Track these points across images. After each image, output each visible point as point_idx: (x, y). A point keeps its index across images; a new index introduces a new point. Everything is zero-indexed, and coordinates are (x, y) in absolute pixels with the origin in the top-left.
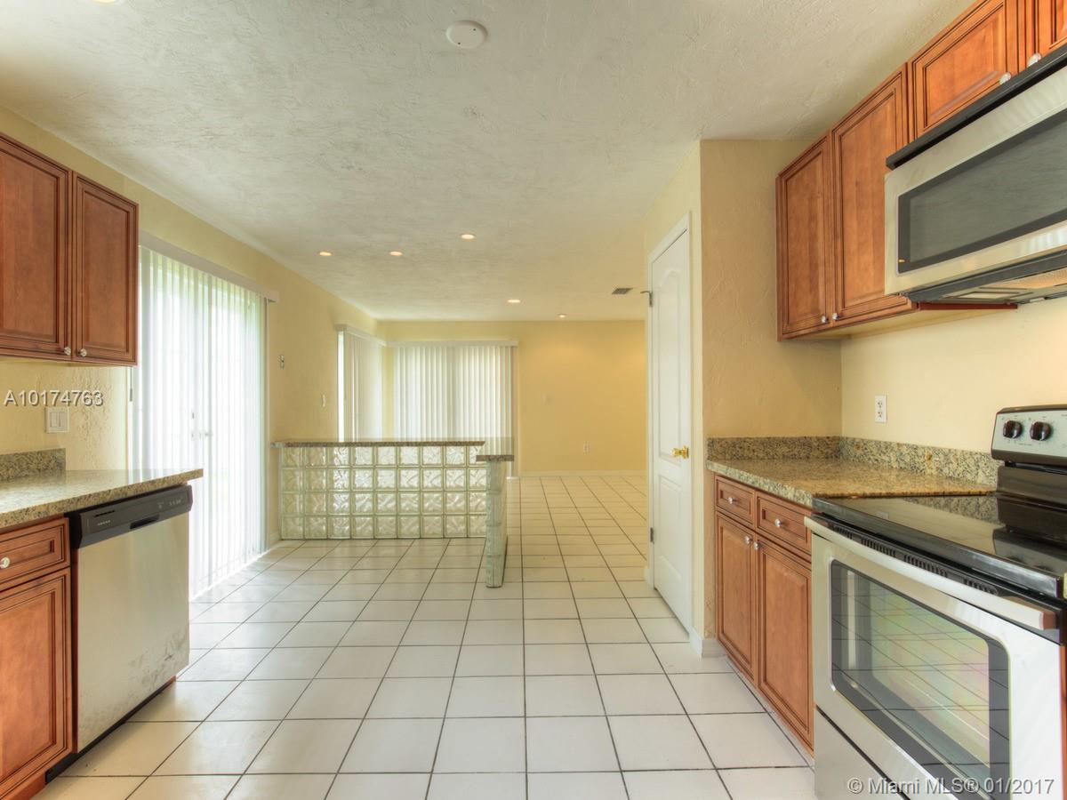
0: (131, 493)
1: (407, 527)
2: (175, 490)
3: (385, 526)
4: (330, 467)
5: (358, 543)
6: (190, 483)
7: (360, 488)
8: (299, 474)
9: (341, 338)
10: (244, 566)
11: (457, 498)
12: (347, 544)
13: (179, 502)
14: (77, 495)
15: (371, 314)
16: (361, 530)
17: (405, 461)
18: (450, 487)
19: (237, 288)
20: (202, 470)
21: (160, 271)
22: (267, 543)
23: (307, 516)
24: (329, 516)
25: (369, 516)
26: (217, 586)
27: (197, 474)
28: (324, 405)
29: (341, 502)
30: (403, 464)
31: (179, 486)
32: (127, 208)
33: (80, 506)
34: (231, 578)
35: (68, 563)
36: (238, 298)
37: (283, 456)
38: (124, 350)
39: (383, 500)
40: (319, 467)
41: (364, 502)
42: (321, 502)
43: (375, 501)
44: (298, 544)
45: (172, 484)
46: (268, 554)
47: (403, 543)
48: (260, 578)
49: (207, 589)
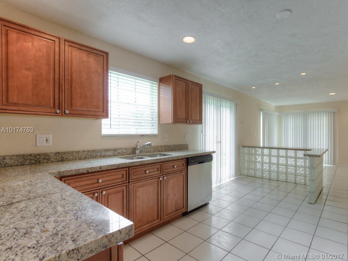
0: (199, 155)
1: (281, 177)
2: (209, 156)
3: (273, 175)
4: (255, 154)
5: (264, 180)
6: (212, 154)
7: (265, 162)
8: (246, 156)
9: (262, 113)
10: (230, 180)
11: (301, 170)
12: (261, 179)
13: (209, 159)
14: (188, 154)
15: (273, 104)
16: (265, 176)
17: (281, 154)
18: (298, 165)
19: (228, 101)
20: (215, 151)
21: (208, 100)
22: (236, 174)
23: (248, 169)
24: (255, 169)
25: (268, 171)
26: (222, 184)
27: (214, 152)
28: (255, 135)
29: (259, 166)
30: (280, 156)
31: (210, 155)
32: (200, 86)
33: (188, 157)
34: (226, 183)
35: (186, 169)
36: (228, 104)
37: (241, 150)
38: (199, 121)
39: (273, 167)
40: (252, 154)
41: (266, 167)
42: (253, 165)
43: (270, 167)
44: (246, 177)
45: (208, 154)
46: (236, 178)
47: (280, 182)
48: (233, 184)
49: (219, 184)
